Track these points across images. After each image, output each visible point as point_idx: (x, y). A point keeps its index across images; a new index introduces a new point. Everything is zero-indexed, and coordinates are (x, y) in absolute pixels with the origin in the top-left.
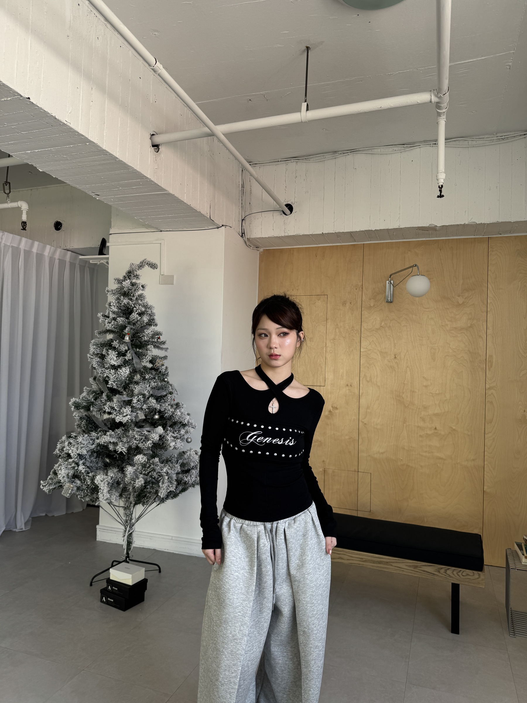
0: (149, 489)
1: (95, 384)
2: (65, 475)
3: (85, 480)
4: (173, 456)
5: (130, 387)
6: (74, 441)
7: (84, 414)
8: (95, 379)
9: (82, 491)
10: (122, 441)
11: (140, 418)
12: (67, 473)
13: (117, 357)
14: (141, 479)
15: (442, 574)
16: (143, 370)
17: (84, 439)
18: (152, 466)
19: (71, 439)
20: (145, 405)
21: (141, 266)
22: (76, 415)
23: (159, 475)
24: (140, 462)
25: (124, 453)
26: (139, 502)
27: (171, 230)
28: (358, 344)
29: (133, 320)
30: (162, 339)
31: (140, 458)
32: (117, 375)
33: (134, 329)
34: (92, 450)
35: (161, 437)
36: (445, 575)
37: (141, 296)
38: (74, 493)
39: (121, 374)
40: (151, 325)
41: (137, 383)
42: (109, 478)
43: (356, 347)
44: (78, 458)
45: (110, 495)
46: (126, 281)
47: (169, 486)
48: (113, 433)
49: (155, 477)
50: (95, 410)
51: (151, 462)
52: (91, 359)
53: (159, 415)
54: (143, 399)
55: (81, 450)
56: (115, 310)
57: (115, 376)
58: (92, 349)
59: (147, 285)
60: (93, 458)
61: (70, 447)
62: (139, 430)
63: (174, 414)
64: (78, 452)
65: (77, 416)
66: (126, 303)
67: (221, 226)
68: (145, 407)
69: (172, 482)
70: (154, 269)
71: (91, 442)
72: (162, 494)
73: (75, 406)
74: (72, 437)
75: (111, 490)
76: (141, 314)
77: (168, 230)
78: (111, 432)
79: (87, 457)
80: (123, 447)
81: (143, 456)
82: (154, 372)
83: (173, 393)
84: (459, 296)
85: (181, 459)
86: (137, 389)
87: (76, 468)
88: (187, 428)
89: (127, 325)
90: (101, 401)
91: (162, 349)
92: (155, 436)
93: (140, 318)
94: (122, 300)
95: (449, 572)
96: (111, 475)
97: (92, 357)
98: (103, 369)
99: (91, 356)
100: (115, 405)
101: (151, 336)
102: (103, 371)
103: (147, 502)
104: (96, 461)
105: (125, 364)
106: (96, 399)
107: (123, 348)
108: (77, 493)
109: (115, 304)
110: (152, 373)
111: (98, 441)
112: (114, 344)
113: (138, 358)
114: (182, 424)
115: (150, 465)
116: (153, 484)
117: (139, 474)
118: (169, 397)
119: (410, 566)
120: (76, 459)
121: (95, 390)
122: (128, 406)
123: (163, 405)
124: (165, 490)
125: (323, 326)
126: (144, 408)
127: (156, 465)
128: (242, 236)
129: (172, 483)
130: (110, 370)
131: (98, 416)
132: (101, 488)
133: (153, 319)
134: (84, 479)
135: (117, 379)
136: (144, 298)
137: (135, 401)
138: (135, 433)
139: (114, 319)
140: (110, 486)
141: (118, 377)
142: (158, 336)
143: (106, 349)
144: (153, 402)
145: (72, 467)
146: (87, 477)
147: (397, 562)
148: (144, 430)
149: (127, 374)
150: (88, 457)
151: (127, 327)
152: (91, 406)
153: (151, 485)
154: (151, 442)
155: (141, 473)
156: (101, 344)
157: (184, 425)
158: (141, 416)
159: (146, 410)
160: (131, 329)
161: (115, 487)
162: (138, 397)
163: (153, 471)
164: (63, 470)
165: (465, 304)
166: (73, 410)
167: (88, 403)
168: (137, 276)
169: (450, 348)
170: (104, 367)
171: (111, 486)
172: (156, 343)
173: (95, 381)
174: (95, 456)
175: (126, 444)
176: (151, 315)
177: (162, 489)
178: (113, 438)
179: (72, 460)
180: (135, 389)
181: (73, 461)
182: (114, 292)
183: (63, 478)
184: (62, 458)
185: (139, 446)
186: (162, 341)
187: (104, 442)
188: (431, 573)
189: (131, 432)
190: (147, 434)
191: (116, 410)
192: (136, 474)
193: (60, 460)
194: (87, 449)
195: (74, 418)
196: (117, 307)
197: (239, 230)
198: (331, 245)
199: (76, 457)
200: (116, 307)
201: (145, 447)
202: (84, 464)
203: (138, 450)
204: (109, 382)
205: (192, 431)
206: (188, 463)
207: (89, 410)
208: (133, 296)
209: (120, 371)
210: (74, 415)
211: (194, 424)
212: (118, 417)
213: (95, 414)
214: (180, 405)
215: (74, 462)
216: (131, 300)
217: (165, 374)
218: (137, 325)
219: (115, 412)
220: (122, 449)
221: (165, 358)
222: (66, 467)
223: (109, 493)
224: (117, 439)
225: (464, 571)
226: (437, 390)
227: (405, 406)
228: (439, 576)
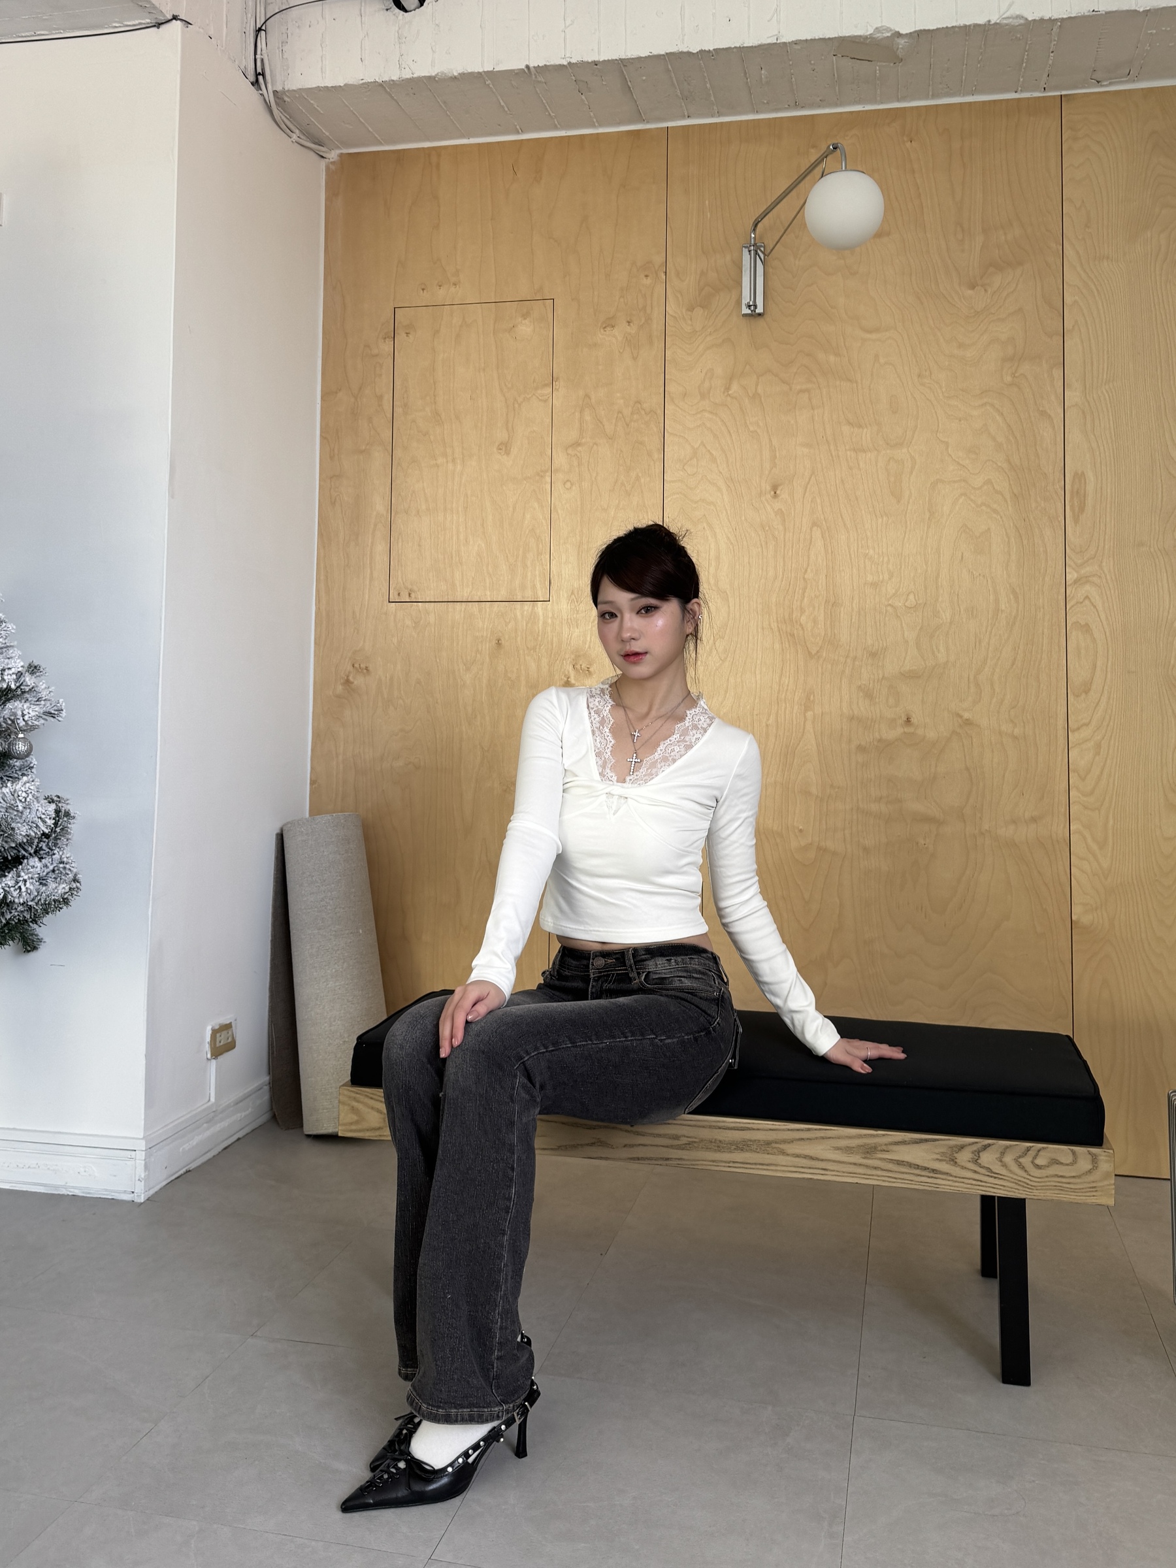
15: (963, 1168)
36: (975, 1172)
43: (650, 466)
67: (169, 17)
84: (973, 287)
95: (987, 1158)
125: (541, 405)
128: (255, 83)
188: (926, 1169)
197: (245, 62)
225: (1039, 1149)
226: (911, 597)
227: (809, 652)
228: (956, 1177)
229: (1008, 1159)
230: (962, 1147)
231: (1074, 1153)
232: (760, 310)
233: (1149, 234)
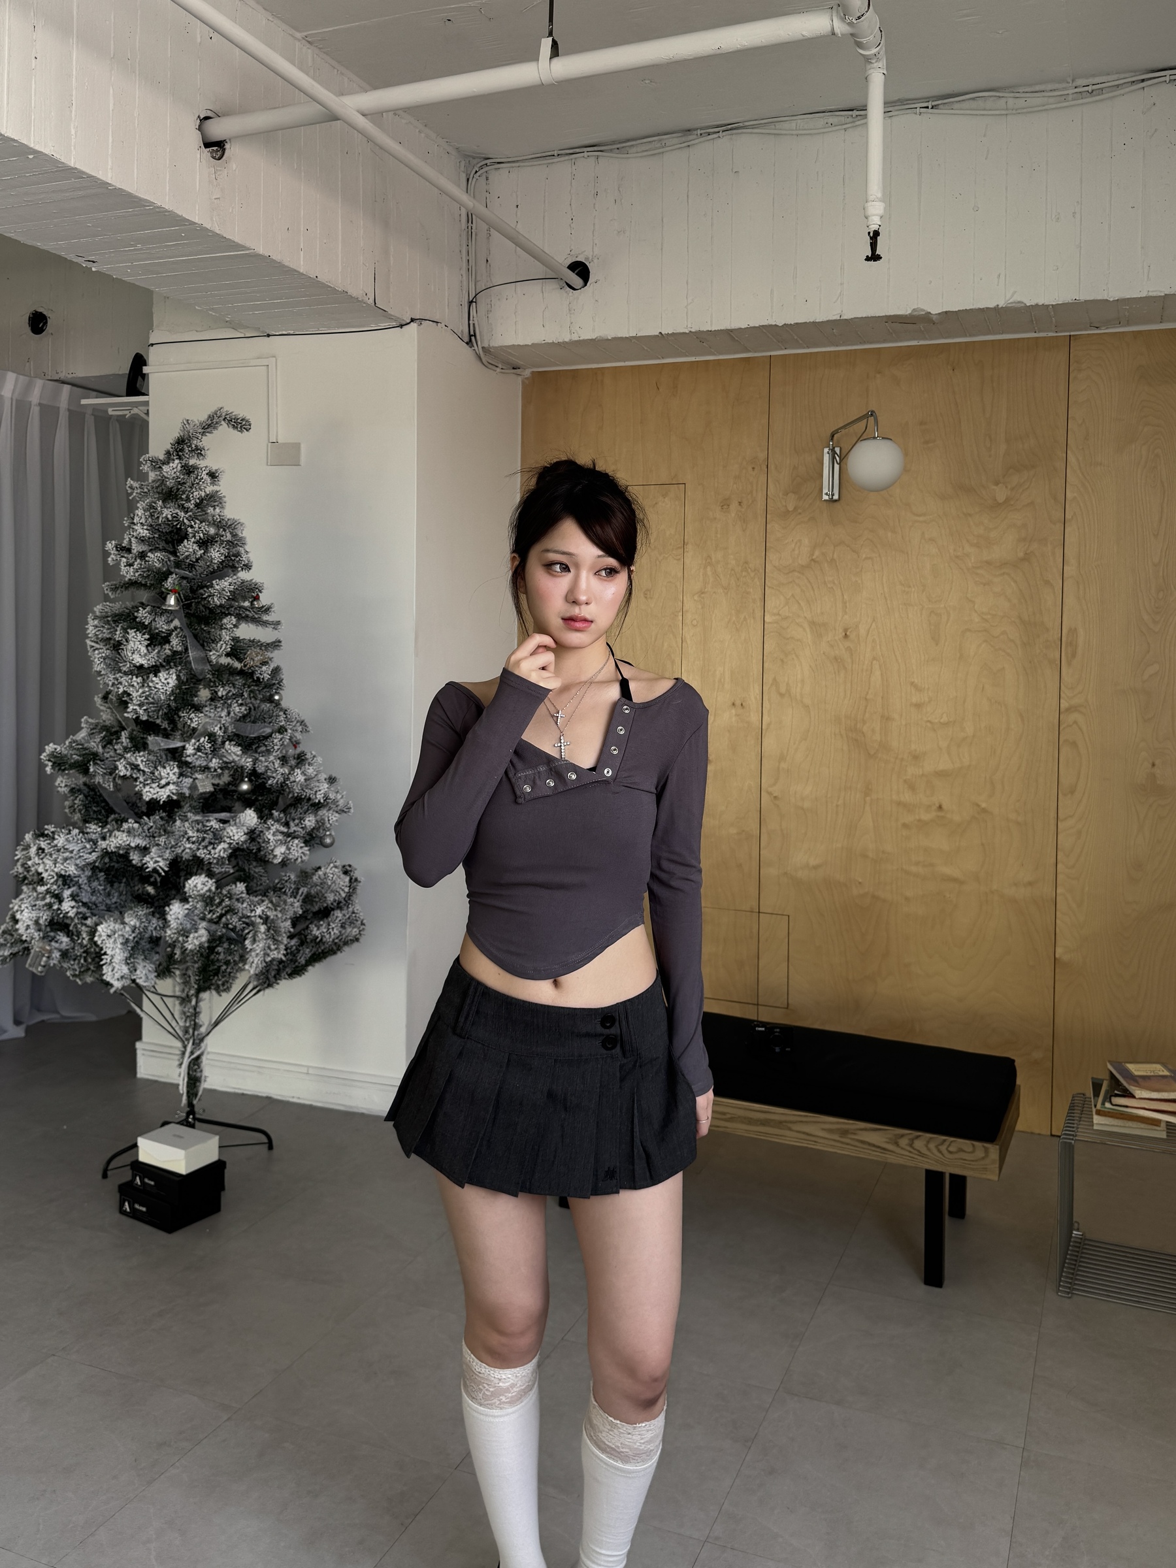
0: (222, 954)
1: (108, 710)
2: (30, 923)
3: (79, 934)
4: (286, 878)
5: (180, 717)
6: (49, 844)
7: (81, 782)
8: (105, 698)
9: (74, 960)
10: (158, 845)
11: (201, 791)
12: (35, 918)
13: (147, 646)
14: (202, 932)
15: (902, 1148)
16: (211, 677)
17: (71, 839)
18: (227, 902)
19: (41, 839)
20: (214, 760)
21: (209, 426)
22: (62, 783)
23: (244, 923)
24: (199, 891)
25: (161, 871)
26: (207, 985)
27: (292, 332)
28: (759, 604)
29: (187, 557)
30: (264, 599)
31: (198, 884)
32: (147, 689)
33: (194, 579)
34: (91, 864)
35: (253, 835)
36: (910, 1152)
37: (213, 499)
38: (54, 964)
39: (157, 686)
40: (234, 569)
41: (198, 708)
42: (128, 929)
43: (754, 610)
44: (60, 882)
45: (129, 969)
46: (171, 465)
47: (269, 948)
48: (136, 825)
49: (235, 927)
50: (100, 771)
51: (224, 892)
52: (94, 650)
53: (250, 781)
54: (210, 745)
55: (62, 864)
56: (144, 532)
57: (143, 693)
58: (91, 628)
59: (223, 472)
60: (95, 884)
61: (42, 859)
62: (198, 818)
63: (288, 779)
64: (56, 870)
65: (63, 785)
66: (169, 516)
67: (408, 321)
68: (214, 763)
69: (276, 937)
70: (241, 431)
71: (88, 846)
72: (254, 965)
73: (54, 763)
74: (48, 834)
75: (131, 956)
76: (205, 543)
77: (284, 333)
78: (131, 824)
79: (80, 880)
80: (158, 859)
81: (207, 879)
82: (239, 681)
83: (286, 731)
84: (997, 484)
85: (305, 885)
86: (195, 720)
87: (55, 907)
88: (323, 812)
89: (173, 570)
90: (115, 750)
91: (265, 624)
92: (235, 831)
93: (203, 551)
94: (159, 509)
95: (919, 1144)
96: (132, 923)
97: (98, 646)
98: (118, 676)
99: (93, 644)
100: (139, 759)
101: (229, 594)
102: (117, 680)
103: (223, 985)
104: (104, 890)
105: (168, 662)
106: (104, 747)
107: (161, 625)
108: (65, 965)
109: (143, 521)
110: (234, 685)
111: (103, 844)
112: (140, 615)
113: (200, 647)
114: (311, 802)
115: (223, 901)
116: (230, 944)
117: (199, 921)
118: (275, 741)
119: (830, 1131)
120: (55, 887)
121: (108, 723)
122: (172, 763)
123: (263, 759)
124: (260, 958)
125: (675, 562)
126: (213, 765)
127: (238, 900)
128: (469, 343)
129: (277, 941)
130: (132, 679)
131: (109, 786)
132: (108, 952)
133: (238, 555)
134: (77, 931)
135: (146, 699)
136: (221, 503)
137: (190, 750)
138: (187, 824)
139: (142, 555)
140: (129, 948)
141: (151, 694)
142: (254, 595)
143: (123, 628)
144: (233, 752)
145: (46, 905)
146: (83, 928)
147: (801, 1122)
148: (211, 818)
149: (170, 685)
150: (85, 881)
151: (171, 573)
152: (91, 763)
153: (226, 945)
154: (226, 846)
155: (203, 919)
156: (116, 615)
157: (317, 806)
158: (205, 785)
159: (219, 770)
160: (183, 578)
161: (143, 951)
162: (199, 741)
163: (231, 913)
164: (26, 910)
165: (1012, 503)
166: (49, 772)
167: (84, 755)
168: (198, 450)
169: (976, 611)
170: (120, 671)
171: (133, 948)
172: (246, 610)
173: (106, 702)
174: (102, 879)
175: (168, 851)
176: (236, 542)
177: (253, 954)
178: (137, 838)
179: (46, 888)
180: (192, 721)
181: (48, 892)
182: (146, 490)
183: (27, 929)
184: (30, 884)
185: (198, 854)
186: (263, 607)
187: (119, 848)
188: (879, 1147)
189: (178, 823)
190: (217, 827)
191: (144, 771)
192: (193, 920)
193: (25, 888)
194: (78, 862)
195: (58, 792)
196: (151, 526)
197: (461, 328)
198: (693, 359)
199: (52, 881)
200: (145, 527)
201: (214, 858)
202: (73, 897)
203: (197, 865)
204: (129, 705)
205: (335, 819)
206: (320, 895)
207: (86, 771)
208: (188, 500)
209: (154, 679)
210: (57, 784)
211: (341, 803)
212: (147, 788)
213: (101, 781)
214: (307, 759)
215: (50, 892)
216: (182, 508)
217: (274, 684)
218: (197, 568)
219: (144, 775)
220: (156, 862)
221: (276, 644)
222: (34, 904)
223: (128, 964)
224: (147, 839)
225: (950, 1141)
226: (945, 715)
227: (869, 754)
228: (899, 1155)
229: (932, 1146)
230: (902, 1136)
231: (973, 1146)
232: (836, 497)
233: (1133, 447)
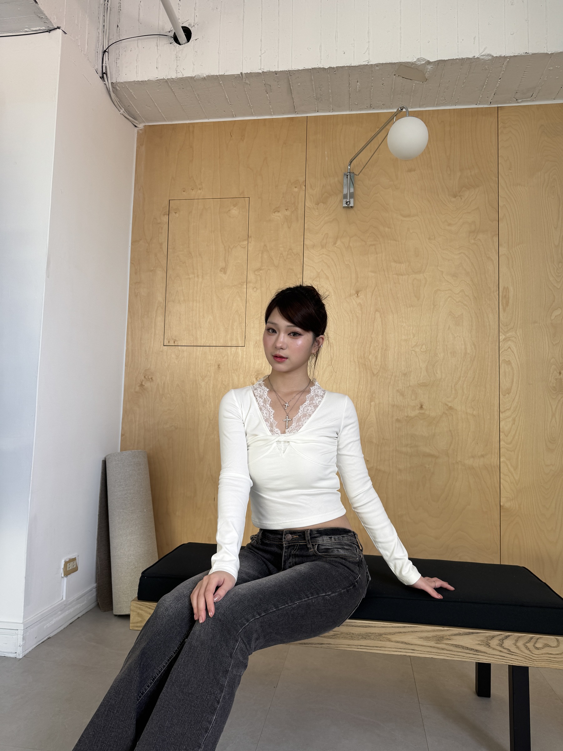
15: (494, 649)
36: (501, 651)
67: (55, 27)
95: (508, 643)
125: (242, 249)
128: (103, 78)
188: (472, 649)
197: (97, 66)
198: (255, 117)
225: (537, 638)
228: (489, 654)
229: (520, 644)
230: (493, 637)
231: (558, 640)
232: (352, 205)
